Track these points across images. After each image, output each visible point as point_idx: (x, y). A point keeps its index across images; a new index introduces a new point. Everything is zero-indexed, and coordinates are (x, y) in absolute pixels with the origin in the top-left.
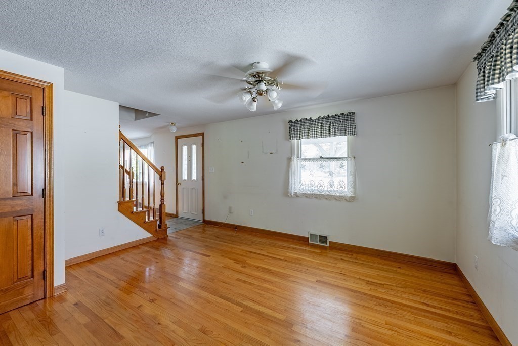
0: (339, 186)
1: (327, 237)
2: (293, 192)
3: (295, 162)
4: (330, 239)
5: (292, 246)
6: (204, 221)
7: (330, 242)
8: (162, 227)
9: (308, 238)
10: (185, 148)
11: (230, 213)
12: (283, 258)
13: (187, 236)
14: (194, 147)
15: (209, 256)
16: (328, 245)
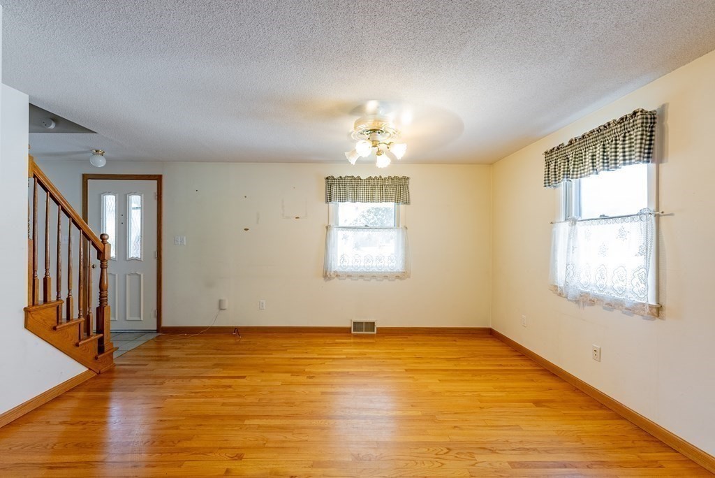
0: (390, 261)
1: (374, 323)
2: (333, 270)
3: (334, 231)
4: (377, 325)
5: (337, 341)
6: (160, 329)
7: (377, 328)
8: (105, 349)
9: (350, 328)
10: (110, 201)
11: (221, 309)
12: (344, 356)
13: (157, 358)
14: (135, 201)
15: (244, 377)
16: (375, 332)
